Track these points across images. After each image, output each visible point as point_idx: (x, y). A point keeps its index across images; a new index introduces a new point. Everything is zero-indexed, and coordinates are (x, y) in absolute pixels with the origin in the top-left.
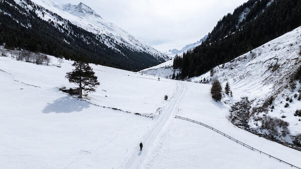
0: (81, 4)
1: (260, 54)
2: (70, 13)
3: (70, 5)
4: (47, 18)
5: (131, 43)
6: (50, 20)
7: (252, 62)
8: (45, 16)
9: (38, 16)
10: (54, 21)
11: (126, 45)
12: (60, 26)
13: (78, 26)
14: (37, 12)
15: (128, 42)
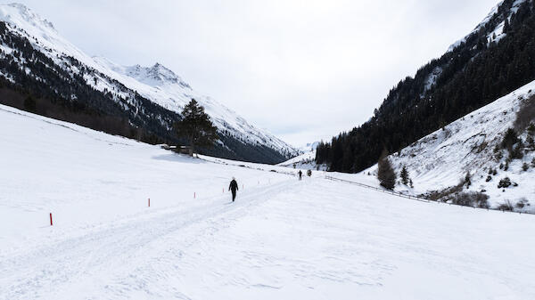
0: (157, 65)
1: (458, 131)
2: (140, 81)
3: (138, 67)
4: (101, 86)
5: (242, 131)
6: (106, 90)
7: (445, 143)
8: (99, 83)
9: (88, 83)
10: (112, 92)
11: (232, 133)
12: (122, 100)
13: (152, 101)
14: (86, 76)
15: (236, 128)
